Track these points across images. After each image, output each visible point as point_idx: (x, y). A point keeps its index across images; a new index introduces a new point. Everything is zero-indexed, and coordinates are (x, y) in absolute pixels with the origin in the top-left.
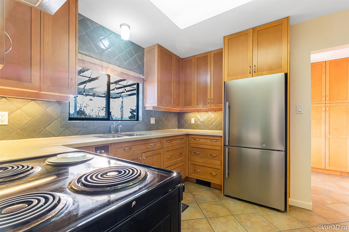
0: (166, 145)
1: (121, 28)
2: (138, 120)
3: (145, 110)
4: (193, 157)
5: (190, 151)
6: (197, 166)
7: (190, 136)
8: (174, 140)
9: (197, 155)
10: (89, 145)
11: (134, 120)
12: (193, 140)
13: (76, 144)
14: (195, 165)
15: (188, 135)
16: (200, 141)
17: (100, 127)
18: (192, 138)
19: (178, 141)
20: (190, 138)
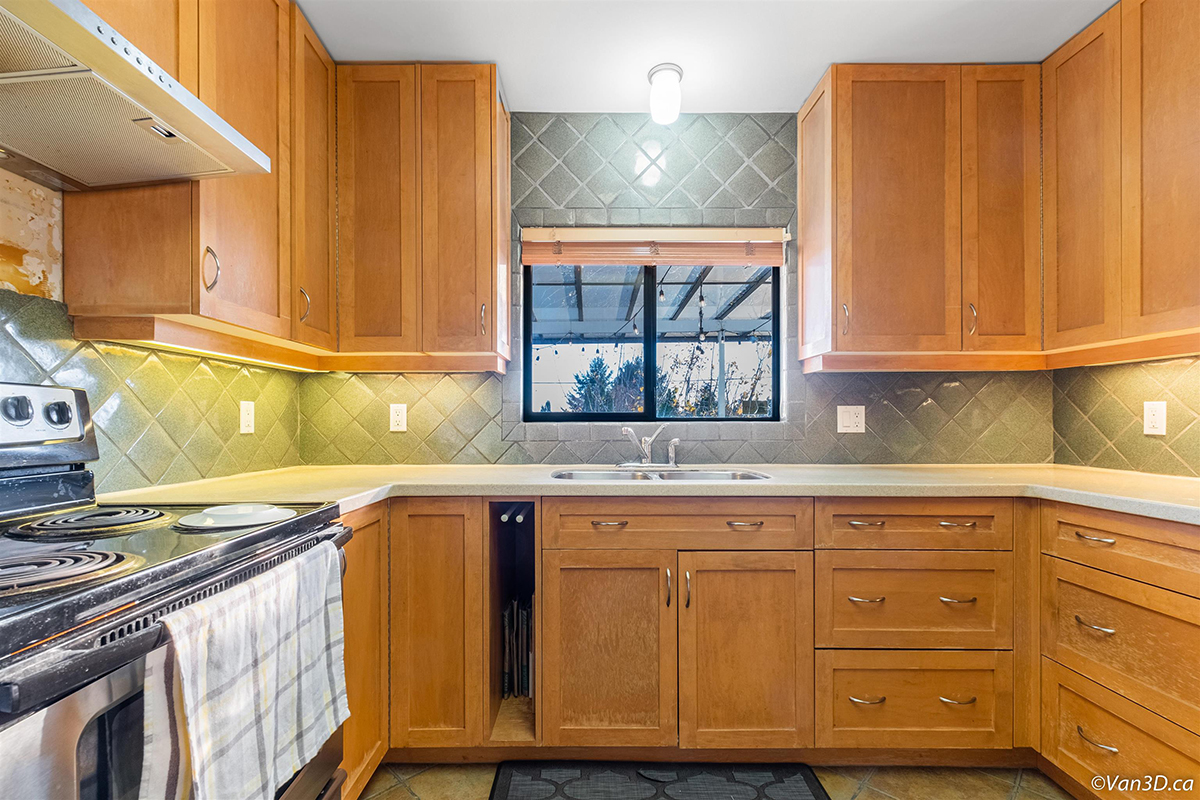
0: (831, 535)
1: (651, 83)
2: (776, 417)
3: (805, 375)
4: (1070, 642)
5: (1051, 604)
6: (1099, 713)
7: (1047, 511)
8: (897, 520)
9: (1099, 639)
10: (466, 494)
11: (758, 416)
12: (1067, 537)
13: (431, 486)
14: (1080, 701)
15: (1031, 503)
16: (1116, 551)
17: (608, 441)
18: (1064, 529)
19: (944, 531)
20: (1052, 526)
